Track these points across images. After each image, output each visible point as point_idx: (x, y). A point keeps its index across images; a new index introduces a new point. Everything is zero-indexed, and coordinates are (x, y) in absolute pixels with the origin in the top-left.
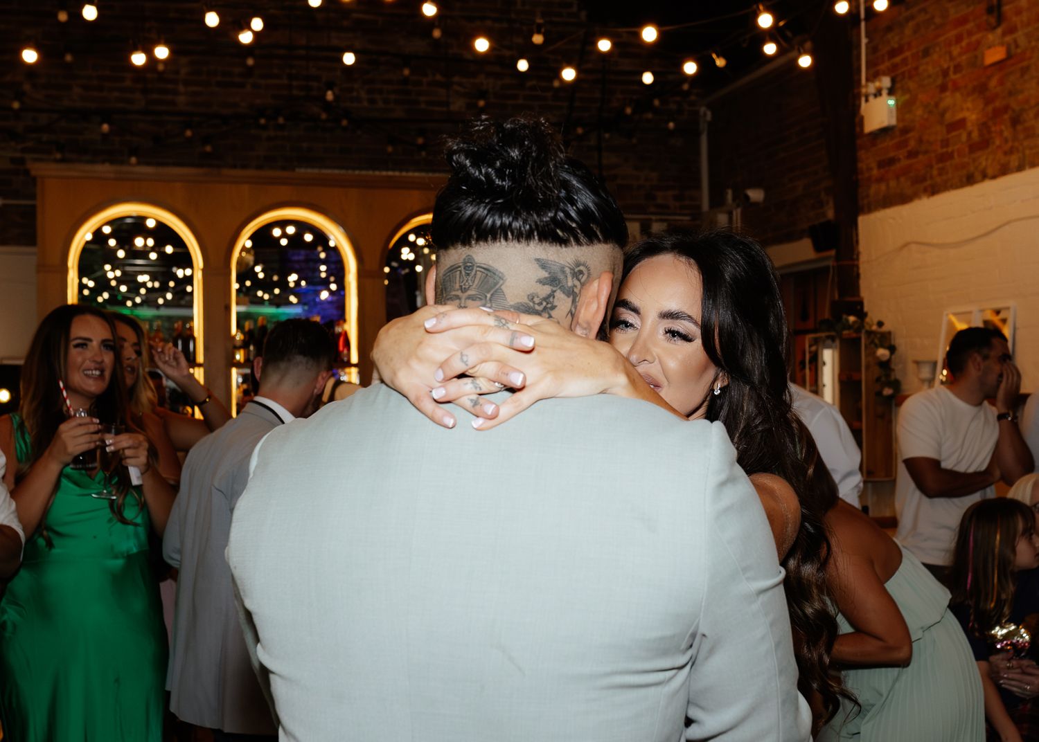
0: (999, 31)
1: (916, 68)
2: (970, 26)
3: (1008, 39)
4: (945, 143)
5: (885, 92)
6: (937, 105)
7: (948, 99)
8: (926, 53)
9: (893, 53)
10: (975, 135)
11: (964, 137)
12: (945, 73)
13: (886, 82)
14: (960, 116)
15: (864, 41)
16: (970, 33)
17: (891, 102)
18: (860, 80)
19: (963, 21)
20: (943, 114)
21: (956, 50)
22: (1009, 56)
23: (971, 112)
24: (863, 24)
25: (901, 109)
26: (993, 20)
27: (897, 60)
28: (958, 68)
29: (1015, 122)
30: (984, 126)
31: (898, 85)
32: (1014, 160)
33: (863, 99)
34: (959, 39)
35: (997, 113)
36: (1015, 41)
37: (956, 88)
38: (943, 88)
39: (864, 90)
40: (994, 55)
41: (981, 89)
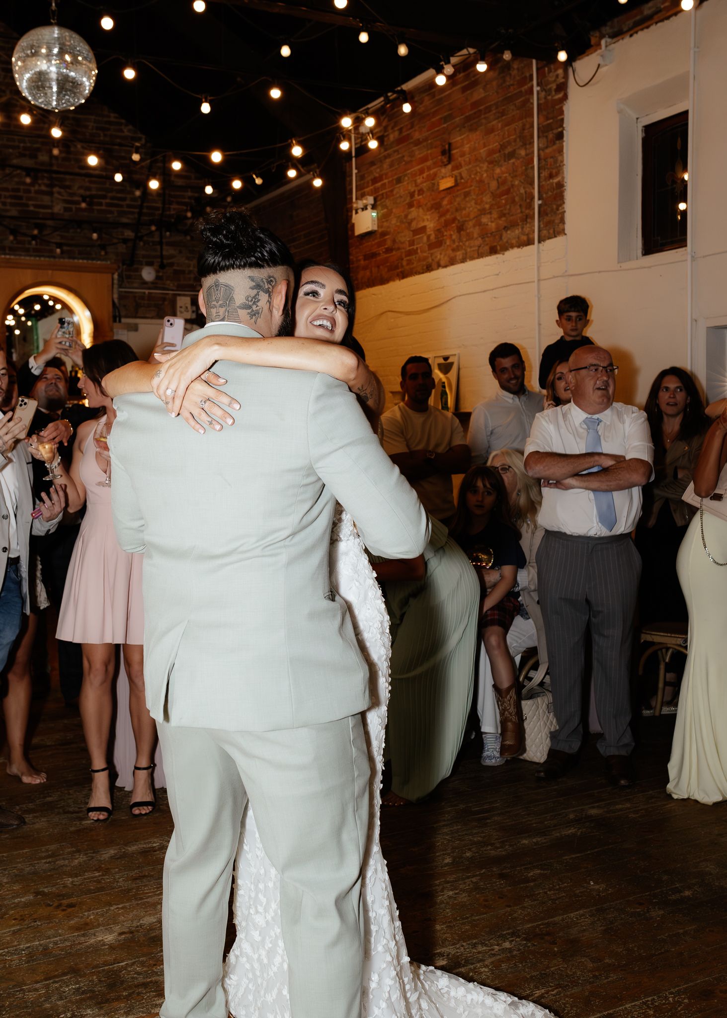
0: (450, 167)
1: (392, 191)
2: (429, 163)
3: (456, 172)
4: (412, 243)
5: (369, 207)
6: (406, 216)
7: (414, 212)
8: (399, 181)
9: (375, 181)
10: (433, 237)
11: (425, 239)
12: (412, 195)
13: (370, 200)
14: (422, 224)
15: (355, 171)
16: (429, 168)
17: (374, 214)
18: (352, 198)
19: (424, 160)
20: (410, 223)
21: (419, 180)
22: (457, 184)
23: (430, 222)
24: (354, 159)
25: (381, 219)
26: (445, 160)
27: (379, 184)
28: (421, 192)
29: (460, 229)
30: (438, 231)
31: (378, 203)
32: (459, 254)
33: (354, 212)
34: (422, 172)
35: (447, 224)
36: (460, 174)
37: (419, 206)
38: (411, 205)
39: (355, 205)
40: (446, 183)
41: (436, 207)
